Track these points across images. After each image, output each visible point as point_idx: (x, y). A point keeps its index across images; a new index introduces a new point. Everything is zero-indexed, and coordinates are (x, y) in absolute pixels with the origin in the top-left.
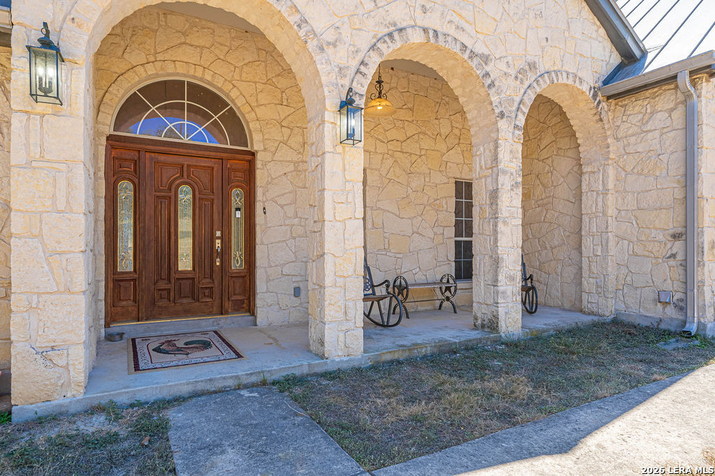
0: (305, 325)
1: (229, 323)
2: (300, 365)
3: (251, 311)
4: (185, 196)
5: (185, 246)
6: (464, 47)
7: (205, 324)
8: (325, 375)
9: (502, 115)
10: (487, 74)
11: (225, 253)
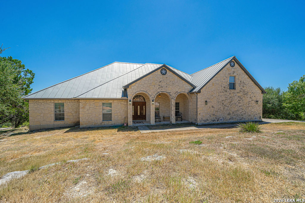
0: (150, 121)
1: (143, 121)
2: (149, 124)
3: (146, 120)
4: (139, 107)
5: (139, 112)
6: (167, 92)
7: (141, 121)
8: (151, 126)
9: (172, 99)
10: (170, 94)
11: (143, 113)
